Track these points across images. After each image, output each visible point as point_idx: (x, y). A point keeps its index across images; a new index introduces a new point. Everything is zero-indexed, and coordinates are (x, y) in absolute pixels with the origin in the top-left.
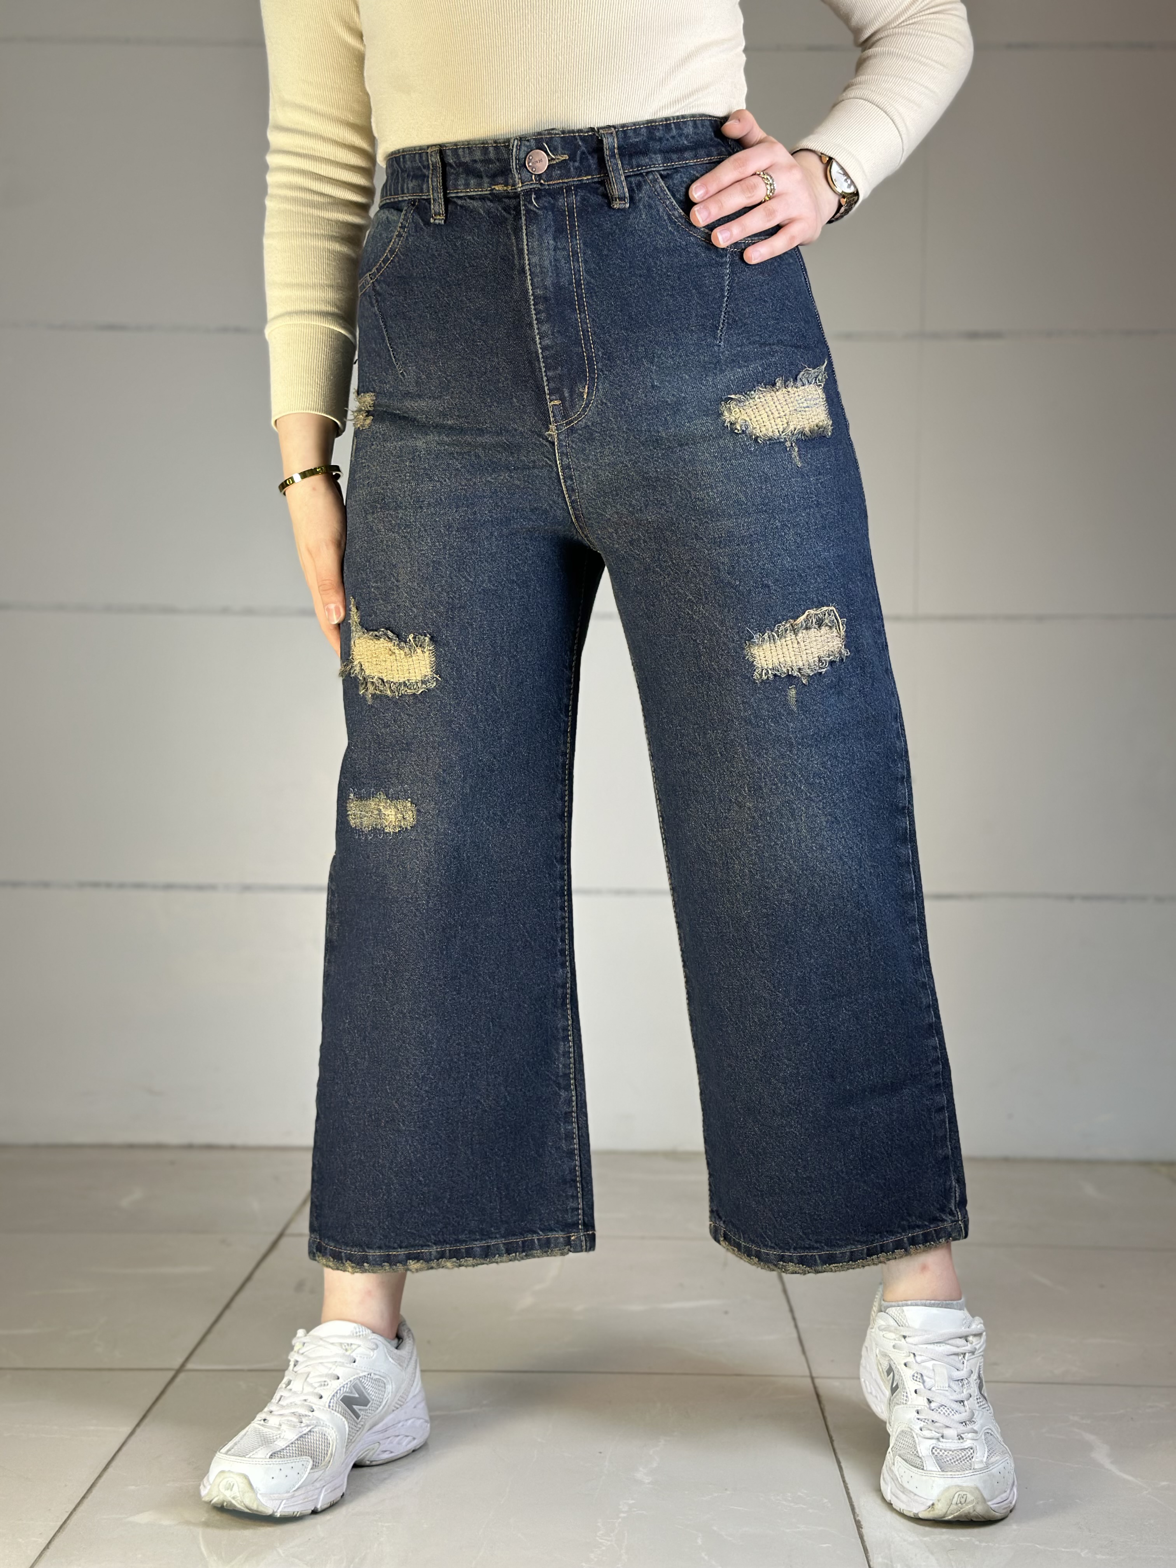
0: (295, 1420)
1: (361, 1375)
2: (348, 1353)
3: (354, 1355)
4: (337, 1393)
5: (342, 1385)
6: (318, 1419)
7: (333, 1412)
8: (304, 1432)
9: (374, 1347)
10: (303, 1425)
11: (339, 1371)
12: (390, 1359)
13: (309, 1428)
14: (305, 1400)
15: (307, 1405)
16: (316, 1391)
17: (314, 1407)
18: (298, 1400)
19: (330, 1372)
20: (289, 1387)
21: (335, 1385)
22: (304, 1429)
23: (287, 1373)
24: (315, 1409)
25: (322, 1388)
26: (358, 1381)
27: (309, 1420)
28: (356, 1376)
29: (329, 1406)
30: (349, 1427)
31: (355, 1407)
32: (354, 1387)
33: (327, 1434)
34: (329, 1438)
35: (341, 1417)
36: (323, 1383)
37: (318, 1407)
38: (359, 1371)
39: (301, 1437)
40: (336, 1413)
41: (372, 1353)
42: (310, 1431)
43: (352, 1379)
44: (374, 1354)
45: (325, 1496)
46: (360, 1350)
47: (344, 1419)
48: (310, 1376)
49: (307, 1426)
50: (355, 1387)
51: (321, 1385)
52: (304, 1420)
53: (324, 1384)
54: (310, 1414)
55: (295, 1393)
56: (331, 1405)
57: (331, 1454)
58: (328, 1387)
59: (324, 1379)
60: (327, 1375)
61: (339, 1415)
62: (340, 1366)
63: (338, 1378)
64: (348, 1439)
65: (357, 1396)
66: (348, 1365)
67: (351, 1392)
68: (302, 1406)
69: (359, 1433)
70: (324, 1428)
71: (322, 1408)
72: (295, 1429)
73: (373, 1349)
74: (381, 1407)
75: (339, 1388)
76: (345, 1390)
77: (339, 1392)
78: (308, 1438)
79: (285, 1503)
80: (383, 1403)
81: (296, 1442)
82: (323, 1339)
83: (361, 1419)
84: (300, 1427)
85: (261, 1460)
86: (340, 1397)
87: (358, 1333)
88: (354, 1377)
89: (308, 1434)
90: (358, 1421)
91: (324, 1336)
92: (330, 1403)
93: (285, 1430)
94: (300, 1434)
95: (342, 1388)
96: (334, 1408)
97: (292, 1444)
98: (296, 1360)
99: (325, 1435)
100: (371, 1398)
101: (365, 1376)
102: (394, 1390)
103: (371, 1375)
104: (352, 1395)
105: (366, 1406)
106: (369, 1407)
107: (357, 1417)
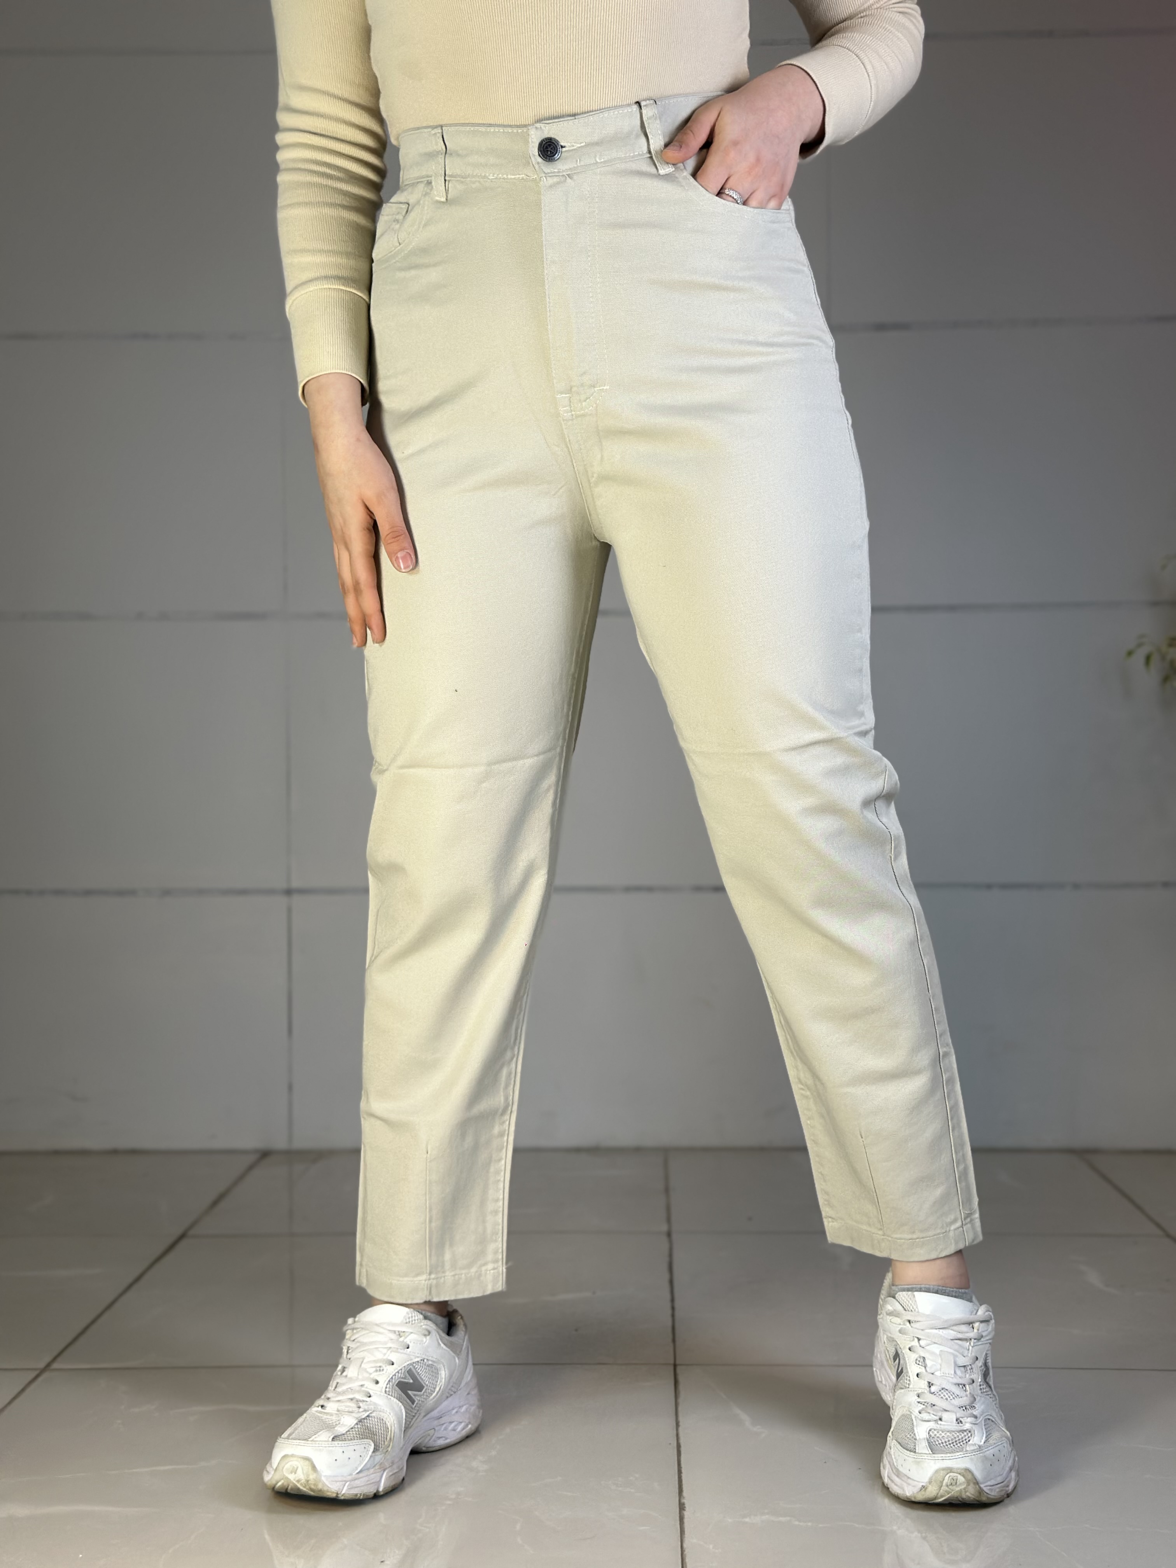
0: (353, 1405)
1: (415, 1360)
2: (401, 1339)
3: (408, 1341)
4: (392, 1378)
5: (396, 1371)
6: (375, 1404)
7: (389, 1397)
8: (363, 1417)
9: (427, 1333)
10: (361, 1410)
11: (393, 1357)
12: (442, 1345)
13: (367, 1413)
14: (362, 1386)
15: (364, 1391)
16: (372, 1376)
17: (371, 1392)
18: (355, 1385)
19: (385, 1358)
20: (344, 1374)
21: (391, 1370)
22: (362, 1414)
24: (372, 1394)
25: (378, 1373)
26: (411, 1367)
27: (368, 1405)
29: (385, 1391)
30: (406, 1412)
31: (410, 1392)
32: (408, 1372)
33: (384, 1419)
34: (387, 1423)
35: (398, 1402)
36: (378, 1369)
37: (374, 1392)
38: (413, 1357)
39: (360, 1421)
40: (392, 1398)
41: (424, 1340)
42: (368, 1416)
43: (406, 1364)
44: (426, 1340)
45: (386, 1479)
46: (413, 1336)
47: (400, 1404)
48: (365, 1361)
49: (365, 1411)
50: (410, 1372)
51: (376, 1371)
52: (361, 1404)
53: (380, 1369)
54: (368, 1399)
55: (351, 1378)
57: (390, 1439)
58: (383, 1372)
59: (379, 1365)
60: (381, 1361)
61: (395, 1400)
62: (394, 1352)
63: (393, 1364)
64: (406, 1424)
65: (411, 1381)
66: (402, 1351)
67: (405, 1378)
68: (359, 1392)
69: (415, 1418)
70: (381, 1413)
71: (378, 1393)
72: (354, 1415)
73: (425, 1335)
74: (436, 1392)
75: (394, 1374)
76: (399, 1375)
77: (394, 1377)
78: (368, 1423)
79: (349, 1485)
80: (437, 1389)
81: (356, 1426)
82: (377, 1325)
83: (417, 1404)
84: (359, 1412)
85: (323, 1443)
86: (395, 1382)
87: (411, 1319)
88: (408, 1363)
89: (367, 1419)
90: (414, 1406)
91: (378, 1322)
92: (386, 1388)
93: (344, 1416)
94: (360, 1419)
95: (397, 1374)
96: (390, 1394)
97: (352, 1428)
98: (348, 1347)
99: (382, 1419)
100: (426, 1384)
101: (418, 1362)
102: (446, 1376)
103: (424, 1361)
104: (407, 1381)
105: (421, 1391)
106: (424, 1393)
107: (413, 1402)
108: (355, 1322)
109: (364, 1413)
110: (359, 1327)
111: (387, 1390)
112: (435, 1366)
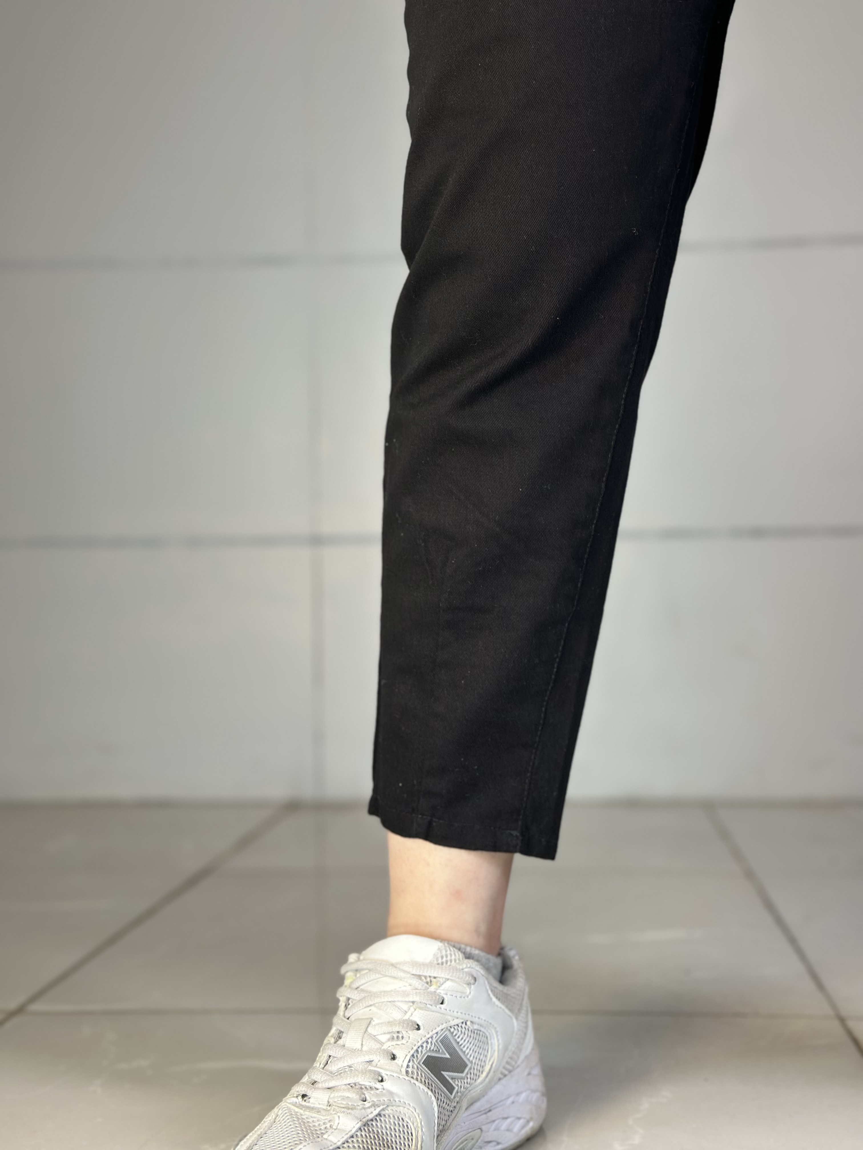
0: (353, 1095)
1: (452, 1023)
2: (432, 989)
3: (441, 991)
4: (417, 1051)
5: (424, 1039)
6: (391, 1093)
7: (413, 1081)
8: (371, 1116)
9: (472, 981)
10: (367, 1104)
11: (418, 1017)
12: (494, 999)
13: (378, 1110)
14: (370, 1062)
15: (371, 1071)
16: (385, 1047)
17: (383, 1073)
18: (358, 1061)
19: (406, 1017)
20: (341, 1042)
21: (415, 1038)
22: (369, 1111)
23: (335, 1020)
24: (385, 1077)
25: (394, 1043)
26: (447, 1032)
27: (377, 1095)
28: (445, 1025)
29: (407, 1072)
30: (439, 1106)
31: (445, 1073)
32: (441, 1041)
33: (406, 1119)
34: (410, 1124)
35: (426, 1090)
36: (395, 1036)
37: (389, 1073)
38: (450, 1018)
39: (366, 1124)
40: (418, 1084)
41: (468, 991)
42: (379, 1115)
43: (438, 1029)
44: (471, 991)
46: (449, 986)
47: (430, 1093)
48: (373, 1023)
49: (374, 1105)
50: (445, 1042)
51: (393, 1038)
52: (368, 1096)
53: (397, 1037)
54: (378, 1085)
55: (353, 1051)
56: (410, 1070)
58: (404, 1041)
59: (397, 1029)
60: (402, 1022)
61: (422, 1086)
62: (421, 1008)
63: (418, 1028)
64: (439, 1124)
65: (448, 1056)
66: (434, 1008)
67: (439, 1051)
68: (364, 1072)
69: (454, 1115)
70: (398, 1109)
71: (395, 1075)
72: (357, 1112)
73: (469, 984)
74: (485, 1074)
75: (419, 1044)
76: (429, 1046)
77: (420, 1050)
78: (379, 1126)
80: (487, 1068)
81: (359, 1134)
82: (392, 965)
83: (457, 1092)
84: (364, 1109)
86: (422, 1058)
87: (444, 959)
88: (441, 1027)
89: (376, 1119)
90: (452, 1097)
91: (394, 961)
92: (408, 1066)
93: (339, 1114)
94: (364, 1120)
95: (425, 1045)
96: (415, 1077)
97: (352, 1137)
98: (348, 999)
99: (402, 1119)
100: (469, 1060)
101: (458, 1025)
102: (500, 1047)
103: (466, 1024)
104: (440, 1056)
106: (467, 1074)
107: (451, 1089)
108: (359, 959)
109: (372, 1109)
110: (365, 967)
112: (483, 1032)
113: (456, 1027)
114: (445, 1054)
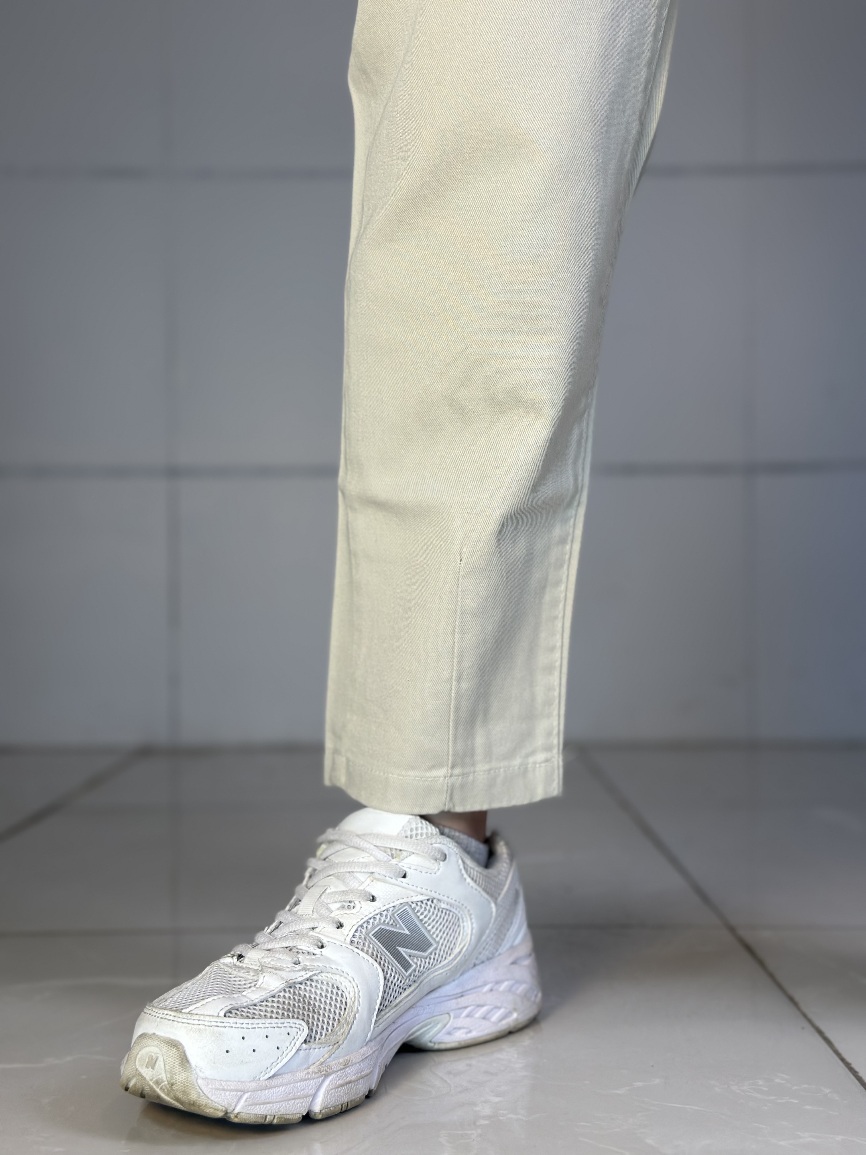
0: (287, 958)
1: (415, 899)
2: (394, 861)
4: (369, 922)
5: (378, 911)
6: (331, 961)
7: (358, 952)
8: (299, 980)
9: (442, 858)
10: (298, 967)
11: (374, 888)
12: (469, 881)
13: (309, 974)
14: (314, 928)
15: (311, 936)
16: (332, 915)
18: (303, 927)
19: (362, 888)
20: (295, 909)
21: (368, 909)
22: (299, 974)
24: (326, 944)
25: (344, 912)
26: (408, 907)
27: (312, 960)
29: (354, 942)
30: (387, 980)
31: (401, 950)
32: (400, 916)
33: (341, 988)
34: (346, 994)
35: (373, 962)
36: (346, 905)
37: (331, 940)
38: (411, 893)
39: (291, 986)
41: (436, 867)
42: (310, 979)
43: (397, 903)
44: (439, 869)
45: (328, 1092)
46: (413, 860)
47: (377, 966)
48: (328, 892)
49: (307, 969)
50: (403, 917)
51: (343, 907)
52: (302, 959)
53: (348, 906)
54: (318, 951)
58: (354, 911)
59: (349, 898)
60: (357, 892)
61: (368, 958)
62: (379, 880)
63: (373, 900)
64: (383, 999)
65: (407, 932)
66: (393, 881)
68: (305, 937)
70: (336, 977)
72: (284, 974)
73: (438, 861)
74: (452, 956)
75: (373, 915)
76: (383, 919)
77: (373, 921)
78: (308, 991)
79: (249, 1097)
80: (456, 951)
81: (281, 994)
83: (415, 970)
84: (295, 971)
85: (207, 1018)
86: (373, 930)
87: (414, 832)
88: (401, 901)
89: (305, 984)
90: (408, 974)
92: (354, 936)
93: (265, 973)
94: (291, 982)
95: (378, 917)
96: (362, 948)
97: (273, 996)
98: (314, 870)
99: (337, 987)
100: (435, 940)
101: (422, 902)
102: (474, 931)
103: (432, 902)
104: (397, 930)
105: (424, 951)
106: (431, 954)
109: (304, 973)
111: (356, 940)
112: (454, 913)
113: (419, 904)
114: (404, 930)
